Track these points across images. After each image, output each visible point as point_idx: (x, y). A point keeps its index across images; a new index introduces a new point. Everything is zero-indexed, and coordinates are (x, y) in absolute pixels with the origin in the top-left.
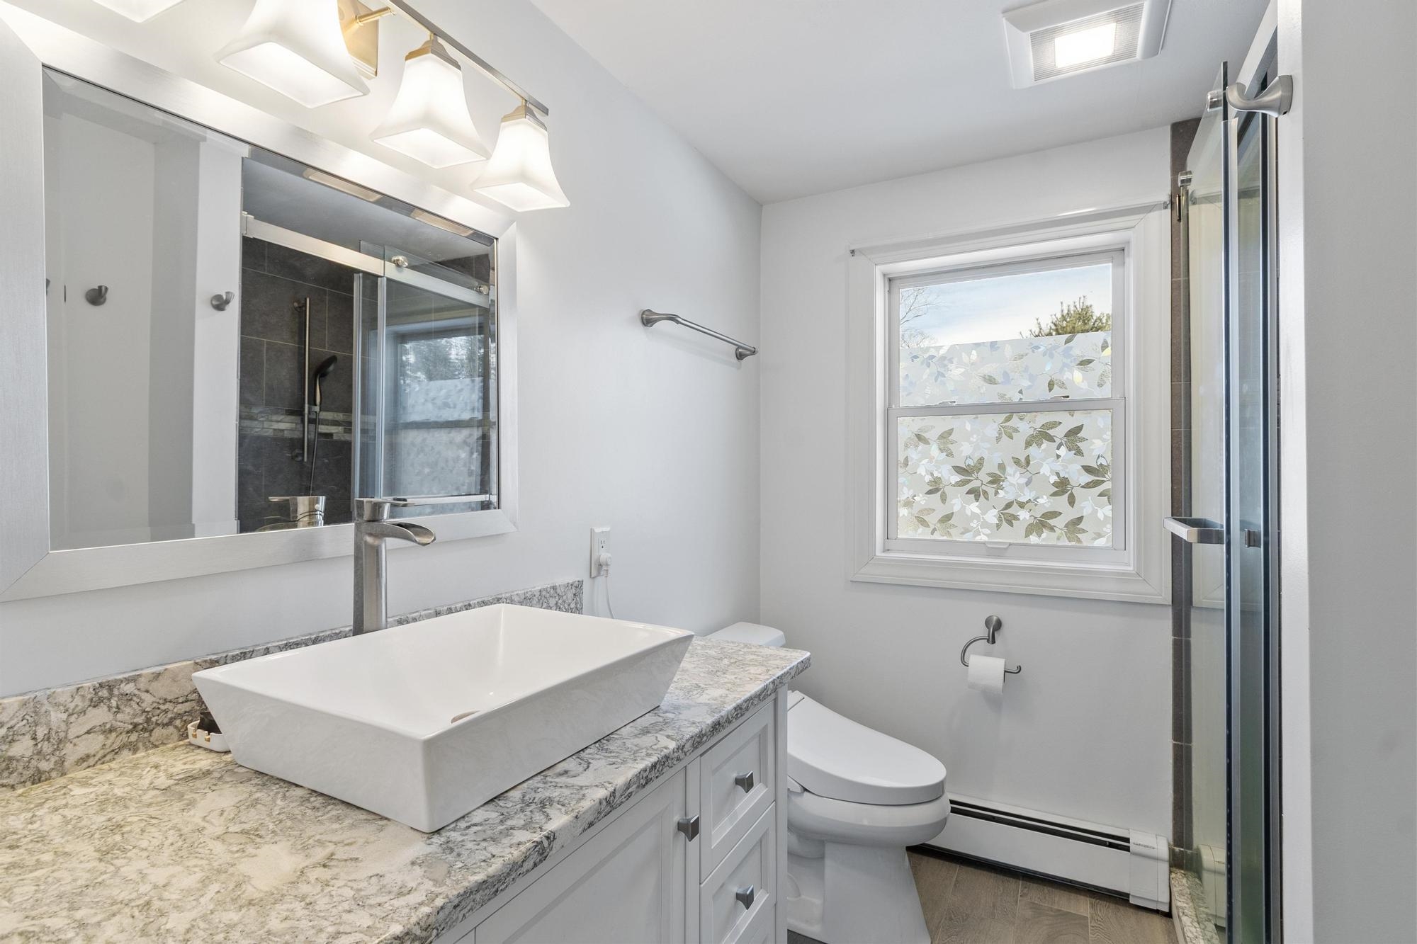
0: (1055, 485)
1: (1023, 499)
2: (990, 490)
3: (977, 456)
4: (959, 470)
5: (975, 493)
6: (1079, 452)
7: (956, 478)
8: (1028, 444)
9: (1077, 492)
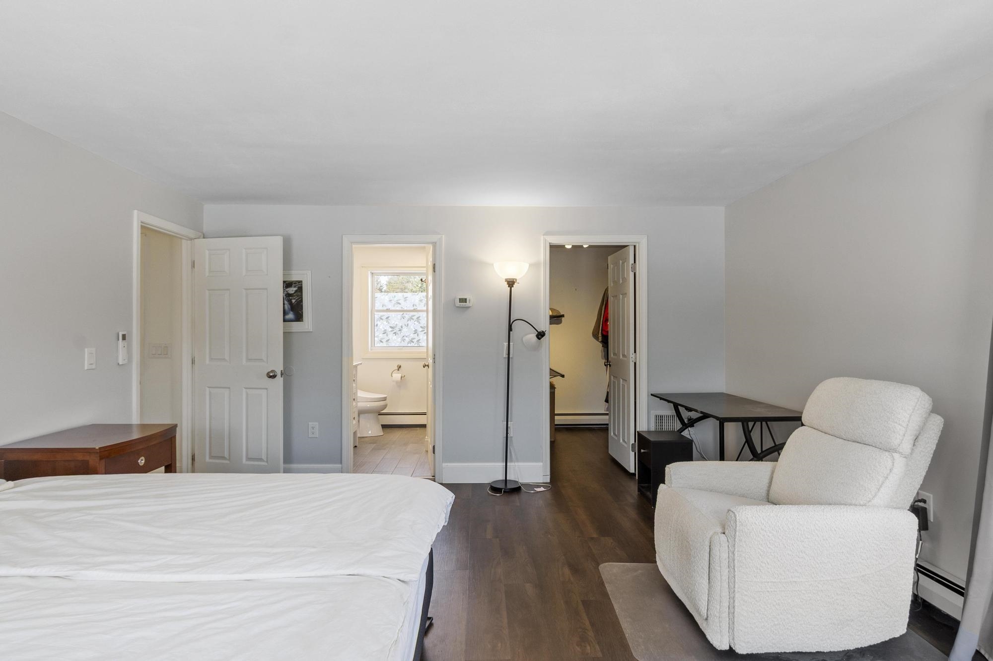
0: (414, 331)
1: (407, 335)
2: (399, 332)
3: (396, 323)
4: (391, 327)
5: (395, 333)
6: (420, 323)
7: (391, 329)
8: (408, 321)
9: (419, 333)
